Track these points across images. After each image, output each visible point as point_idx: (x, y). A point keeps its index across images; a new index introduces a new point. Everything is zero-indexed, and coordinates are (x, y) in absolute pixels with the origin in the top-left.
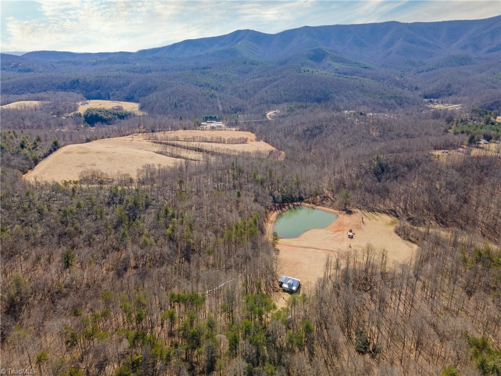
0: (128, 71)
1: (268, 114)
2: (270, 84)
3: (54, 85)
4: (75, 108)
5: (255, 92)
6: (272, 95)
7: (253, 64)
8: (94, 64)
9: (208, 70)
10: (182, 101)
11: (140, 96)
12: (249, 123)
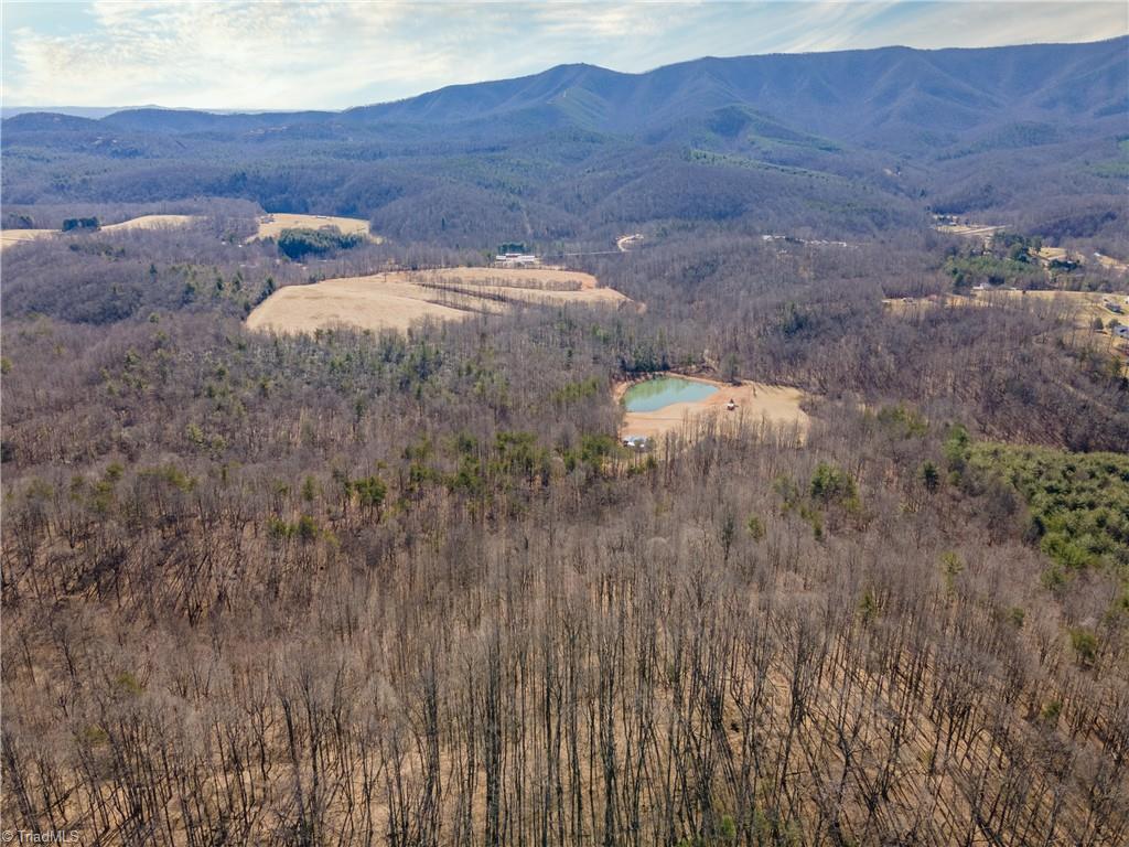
0: (336, 155)
1: (622, 241)
2: (627, 182)
3: (198, 184)
4: (252, 229)
5: (596, 200)
6: (630, 206)
7: (593, 142)
8: (261, 139)
9: (502, 153)
10: (453, 216)
11: (368, 207)
12: (584, 258)
